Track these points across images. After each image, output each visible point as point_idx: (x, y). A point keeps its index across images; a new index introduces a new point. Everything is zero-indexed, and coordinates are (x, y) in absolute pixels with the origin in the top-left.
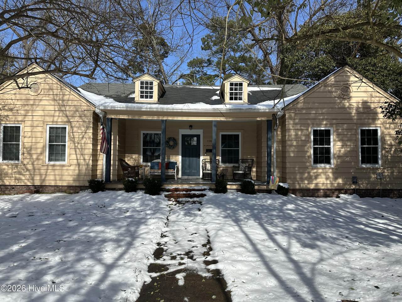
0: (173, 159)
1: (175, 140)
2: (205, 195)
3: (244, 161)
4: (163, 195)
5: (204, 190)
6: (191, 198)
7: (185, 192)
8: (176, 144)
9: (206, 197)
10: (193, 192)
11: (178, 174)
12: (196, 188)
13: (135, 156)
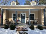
0: (19, 19)
1: (20, 15)
2: (28, 30)
3: (35, 19)
4: (15, 30)
5: (27, 28)
6: (24, 31)
7: (22, 29)
8: (20, 16)
9: (28, 31)
10: (24, 29)
11: (20, 22)
12: (25, 27)
13: (11, 18)
